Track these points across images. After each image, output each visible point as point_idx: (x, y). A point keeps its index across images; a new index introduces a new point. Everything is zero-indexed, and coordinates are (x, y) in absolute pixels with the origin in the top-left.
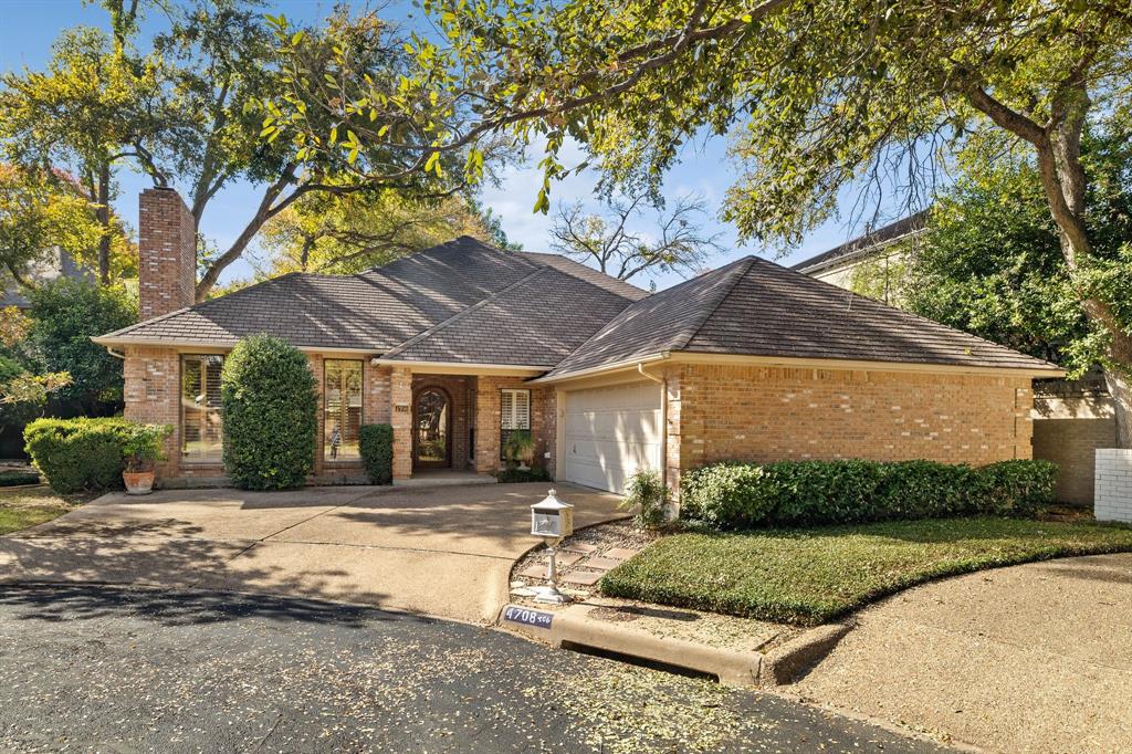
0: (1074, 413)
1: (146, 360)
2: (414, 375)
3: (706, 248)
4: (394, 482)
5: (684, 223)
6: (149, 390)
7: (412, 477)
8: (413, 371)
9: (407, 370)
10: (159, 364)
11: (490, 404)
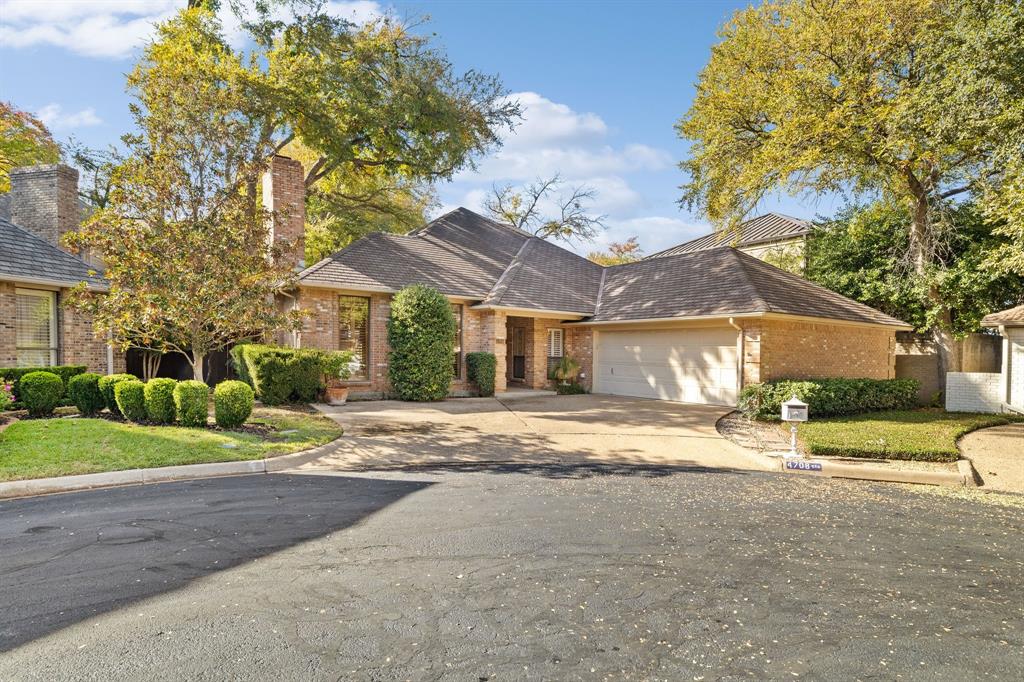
0: (908, 352)
1: (315, 299)
2: (509, 318)
3: (595, 226)
4: (496, 394)
5: (577, 206)
6: (318, 324)
7: (506, 391)
8: (508, 314)
9: (503, 313)
10: (325, 303)
11: (541, 338)
